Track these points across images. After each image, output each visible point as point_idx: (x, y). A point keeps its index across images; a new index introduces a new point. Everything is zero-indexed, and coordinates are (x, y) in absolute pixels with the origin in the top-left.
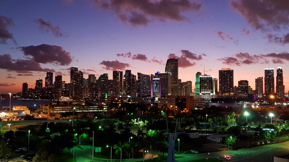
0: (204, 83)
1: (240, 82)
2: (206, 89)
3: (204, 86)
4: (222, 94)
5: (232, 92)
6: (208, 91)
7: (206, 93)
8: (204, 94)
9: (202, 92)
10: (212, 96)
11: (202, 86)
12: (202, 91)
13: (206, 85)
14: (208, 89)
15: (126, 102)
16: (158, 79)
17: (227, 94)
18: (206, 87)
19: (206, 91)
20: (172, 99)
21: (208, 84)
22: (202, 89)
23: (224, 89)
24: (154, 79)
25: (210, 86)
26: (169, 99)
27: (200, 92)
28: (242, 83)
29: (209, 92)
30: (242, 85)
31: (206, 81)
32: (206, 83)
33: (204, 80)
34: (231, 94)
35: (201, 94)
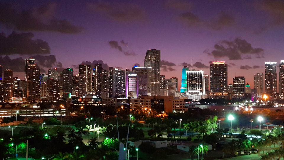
0: (192, 79)
1: (236, 79)
2: (194, 87)
3: (192, 84)
4: (214, 94)
5: (225, 91)
6: (196, 89)
7: (195, 93)
8: (192, 94)
9: (189, 92)
10: (201, 96)
11: (190, 84)
12: (190, 89)
13: (194, 82)
14: (196, 87)
15: (91, 104)
16: (135, 75)
17: (219, 94)
18: (194, 85)
19: (194, 89)
20: (147, 100)
21: (196, 81)
22: (190, 87)
23: (216, 87)
24: (129, 75)
25: (199, 84)
26: (143, 100)
27: (187, 91)
28: (238, 80)
29: (198, 92)
30: (237, 82)
31: (194, 78)
32: (194, 79)
33: (192, 76)
34: (224, 93)
35: (187, 94)
